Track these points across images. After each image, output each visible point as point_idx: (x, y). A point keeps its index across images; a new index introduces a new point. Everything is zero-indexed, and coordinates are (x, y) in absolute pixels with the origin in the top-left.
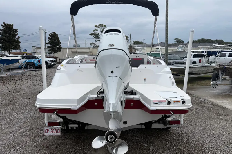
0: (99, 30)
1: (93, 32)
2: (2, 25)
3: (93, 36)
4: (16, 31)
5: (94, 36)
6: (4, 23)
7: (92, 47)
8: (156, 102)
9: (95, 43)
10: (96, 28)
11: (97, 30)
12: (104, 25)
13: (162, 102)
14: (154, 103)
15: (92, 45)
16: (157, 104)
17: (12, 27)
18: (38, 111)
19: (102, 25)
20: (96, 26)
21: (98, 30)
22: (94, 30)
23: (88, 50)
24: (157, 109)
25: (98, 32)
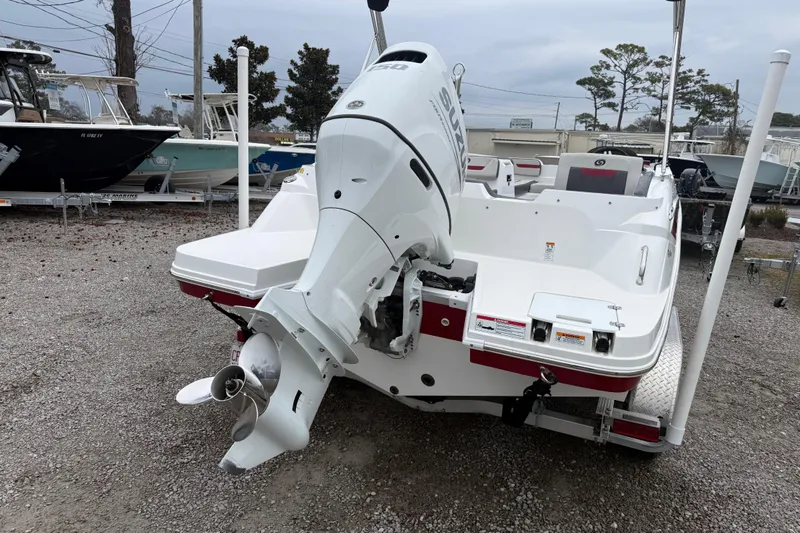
0: (616, 66)
1: (590, 74)
2: (300, 53)
3: (589, 89)
4: (335, 69)
5: (593, 87)
6: (306, 46)
7: (581, 127)
8: (486, 323)
9: (593, 113)
10: (604, 58)
11: (608, 67)
12: (640, 46)
13: (511, 326)
14: (480, 325)
15: (582, 122)
16: (490, 328)
17: (326, 59)
18: (178, 289)
19: (627, 48)
20: (606, 52)
21: (612, 65)
22: (597, 67)
23: (553, 137)
24: (485, 348)
25: (609, 74)
